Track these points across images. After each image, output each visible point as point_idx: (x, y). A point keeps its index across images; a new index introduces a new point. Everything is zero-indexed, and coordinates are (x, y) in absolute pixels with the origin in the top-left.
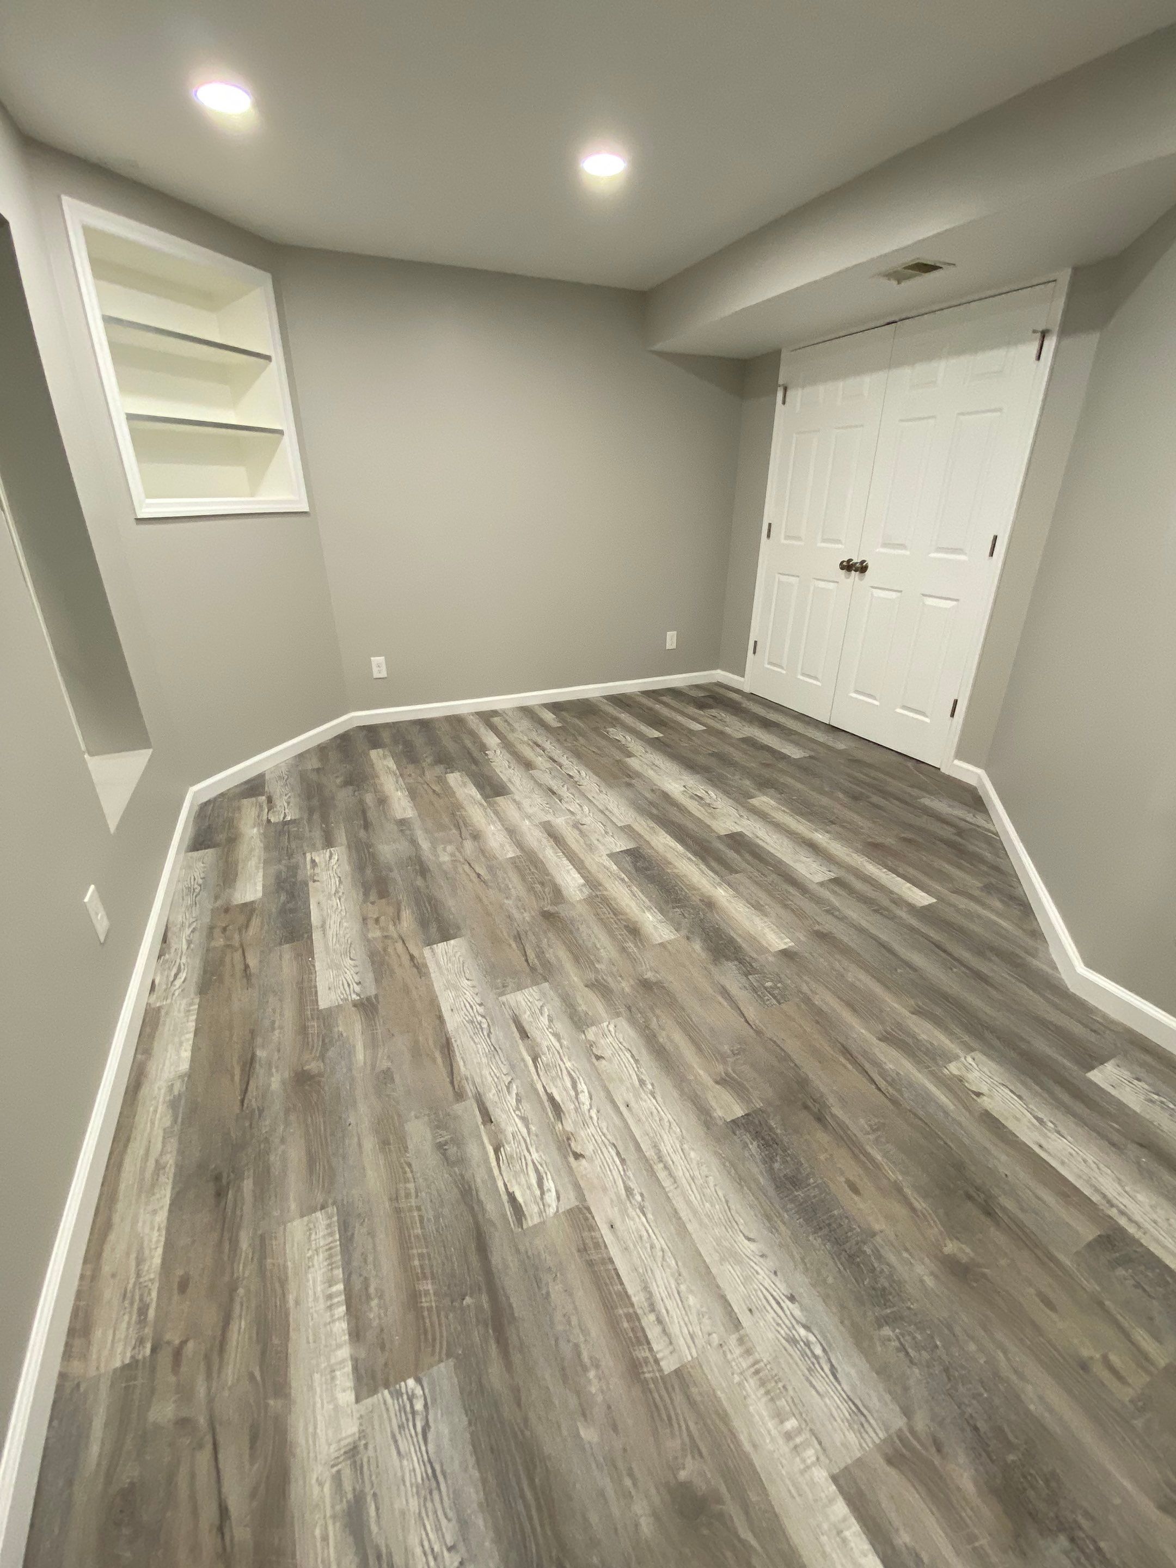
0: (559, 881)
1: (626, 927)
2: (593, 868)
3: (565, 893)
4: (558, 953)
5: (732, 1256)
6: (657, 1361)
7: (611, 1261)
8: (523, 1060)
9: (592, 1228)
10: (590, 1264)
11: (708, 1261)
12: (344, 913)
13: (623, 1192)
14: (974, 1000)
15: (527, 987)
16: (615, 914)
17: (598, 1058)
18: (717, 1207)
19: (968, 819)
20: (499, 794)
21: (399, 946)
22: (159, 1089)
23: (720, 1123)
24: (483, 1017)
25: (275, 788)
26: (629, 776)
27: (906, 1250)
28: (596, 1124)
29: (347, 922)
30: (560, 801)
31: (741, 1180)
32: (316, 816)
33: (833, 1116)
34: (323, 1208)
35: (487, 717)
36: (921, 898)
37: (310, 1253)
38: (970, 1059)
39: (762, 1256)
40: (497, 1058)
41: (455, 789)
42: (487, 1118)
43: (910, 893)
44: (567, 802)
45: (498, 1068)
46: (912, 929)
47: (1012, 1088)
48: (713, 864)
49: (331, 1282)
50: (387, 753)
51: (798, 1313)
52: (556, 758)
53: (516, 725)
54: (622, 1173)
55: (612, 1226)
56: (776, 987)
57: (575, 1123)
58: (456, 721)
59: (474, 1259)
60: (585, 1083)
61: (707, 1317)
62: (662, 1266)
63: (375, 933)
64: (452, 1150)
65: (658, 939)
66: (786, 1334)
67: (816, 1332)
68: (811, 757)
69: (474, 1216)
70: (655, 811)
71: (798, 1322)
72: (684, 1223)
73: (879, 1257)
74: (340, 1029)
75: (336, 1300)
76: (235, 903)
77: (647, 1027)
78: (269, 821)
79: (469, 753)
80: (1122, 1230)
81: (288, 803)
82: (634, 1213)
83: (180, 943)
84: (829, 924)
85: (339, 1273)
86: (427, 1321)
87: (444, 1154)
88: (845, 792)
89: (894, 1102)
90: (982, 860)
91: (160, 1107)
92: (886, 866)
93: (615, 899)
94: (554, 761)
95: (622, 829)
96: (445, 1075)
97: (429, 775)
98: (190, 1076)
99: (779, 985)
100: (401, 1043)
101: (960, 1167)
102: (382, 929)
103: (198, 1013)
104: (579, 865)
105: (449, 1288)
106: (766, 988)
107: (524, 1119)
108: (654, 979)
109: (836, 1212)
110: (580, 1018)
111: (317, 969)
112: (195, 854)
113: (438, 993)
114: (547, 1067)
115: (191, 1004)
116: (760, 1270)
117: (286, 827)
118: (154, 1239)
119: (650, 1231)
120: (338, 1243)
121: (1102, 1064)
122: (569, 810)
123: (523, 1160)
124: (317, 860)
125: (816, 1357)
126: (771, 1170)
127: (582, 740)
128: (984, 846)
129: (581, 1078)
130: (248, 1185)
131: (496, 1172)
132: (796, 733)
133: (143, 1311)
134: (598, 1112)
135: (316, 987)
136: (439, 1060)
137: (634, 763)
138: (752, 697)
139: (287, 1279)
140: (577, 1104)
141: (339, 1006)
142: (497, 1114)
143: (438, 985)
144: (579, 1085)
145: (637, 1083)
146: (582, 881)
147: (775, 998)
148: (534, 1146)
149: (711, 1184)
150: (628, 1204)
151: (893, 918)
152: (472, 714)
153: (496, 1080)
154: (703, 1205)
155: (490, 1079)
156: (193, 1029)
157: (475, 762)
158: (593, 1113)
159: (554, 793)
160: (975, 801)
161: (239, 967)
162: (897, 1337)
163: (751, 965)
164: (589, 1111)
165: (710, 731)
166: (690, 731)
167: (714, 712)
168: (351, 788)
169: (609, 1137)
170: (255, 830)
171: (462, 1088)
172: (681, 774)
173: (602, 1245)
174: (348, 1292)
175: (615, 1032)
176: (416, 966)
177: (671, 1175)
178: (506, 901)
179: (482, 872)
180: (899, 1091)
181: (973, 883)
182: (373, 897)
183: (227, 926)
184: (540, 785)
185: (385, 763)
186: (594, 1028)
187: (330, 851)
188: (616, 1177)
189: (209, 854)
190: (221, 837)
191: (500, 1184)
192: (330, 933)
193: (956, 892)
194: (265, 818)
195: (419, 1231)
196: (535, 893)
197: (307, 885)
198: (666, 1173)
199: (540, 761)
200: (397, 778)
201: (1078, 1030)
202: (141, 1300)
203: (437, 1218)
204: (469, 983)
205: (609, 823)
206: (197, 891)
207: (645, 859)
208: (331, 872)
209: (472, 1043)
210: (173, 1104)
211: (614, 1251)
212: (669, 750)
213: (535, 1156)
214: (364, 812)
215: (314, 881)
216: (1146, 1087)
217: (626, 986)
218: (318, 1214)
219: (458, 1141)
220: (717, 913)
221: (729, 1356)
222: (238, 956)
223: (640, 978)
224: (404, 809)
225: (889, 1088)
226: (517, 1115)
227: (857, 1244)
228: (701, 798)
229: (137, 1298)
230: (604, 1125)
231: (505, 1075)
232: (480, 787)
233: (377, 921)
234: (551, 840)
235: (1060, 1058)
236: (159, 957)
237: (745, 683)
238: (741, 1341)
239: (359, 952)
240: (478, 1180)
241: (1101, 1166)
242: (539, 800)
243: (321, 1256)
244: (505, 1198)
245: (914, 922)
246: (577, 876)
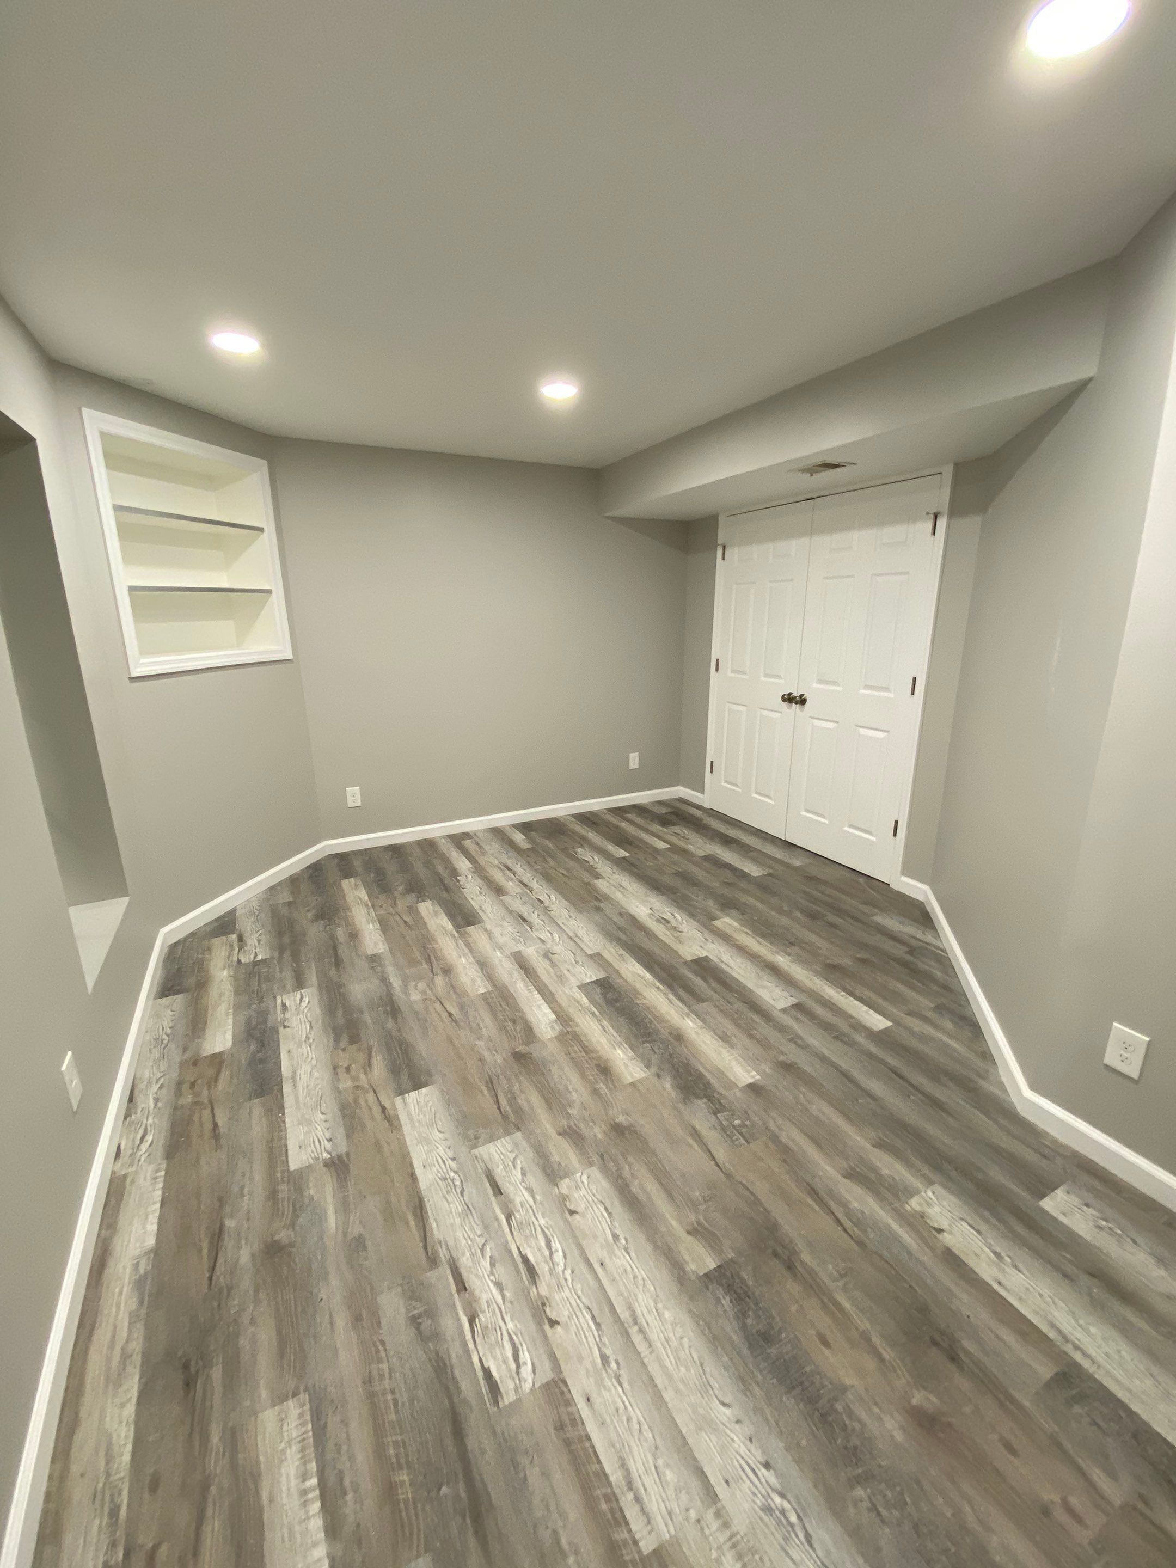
0: (531, 1018)
1: (598, 1066)
2: (564, 1002)
3: (536, 1030)
4: (531, 1099)
5: (706, 1424)
6: (635, 1542)
7: (588, 1438)
8: (497, 1219)
9: (569, 1402)
10: (567, 1443)
11: (684, 1431)
12: (314, 1062)
13: (599, 1360)
14: (932, 1130)
15: (500, 1138)
16: (586, 1052)
17: (572, 1213)
18: (692, 1371)
19: (918, 936)
20: (470, 924)
21: (371, 1097)
22: (124, 1268)
23: (693, 1278)
24: (455, 1172)
25: (246, 925)
26: (597, 899)
27: (876, 1404)
28: (571, 1286)
29: (318, 1071)
30: (531, 928)
31: (715, 1340)
32: (287, 955)
33: (802, 1263)
34: (295, 1395)
35: (458, 840)
36: (878, 1022)
37: (283, 1445)
38: (930, 1194)
39: (738, 1422)
40: (470, 1216)
41: (427, 920)
42: (462, 1286)
43: (867, 1017)
44: (537, 930)
45: (472, 1229)
46: (871, 1056)
47: (972, 1223)
48: (681, 992)
49: (304, 1477)
50: (359, 883)
51: (773, 1480)
52: (526, 881)
53: (487, 848)
54: (598, 1339)
55: (588, 1400)
56: (743, 1125)
57: (549, 1286)
58: (428, 845)
59: (449, 1442)
60: (560, 1242)
61: (684, 1492)
62: (639, 1440)
63: (346, 1084)
64: (426, 1324)
65: (629, 1078)
66: (762, 1502)
67: (791, 1499)
68: (769, 875)
69: (450, 1397)
70: (623, 937)
71: (773, 1490)
72: (659, 1391)
73: (851, 1414)
74: (312, 1192)
75: (310, 1496)
76: (205, 1054)
77: (620, 1176)
78: (239, 961)
79: (441, 880)
80: (1076, 1365)
81: (259, 941)
82: (610, 1384)
83: (147, 1102)
84: (792, 1054)
85: (313, 1466)
86: (404, 1514)
87: (418, 1327)
88: (802, 911)
89: (861, 1244)
90: (934, 980)
91: (125, 1289)
92: (844, 989)
93: (585, 1035)
94: (525, 885)
95: (591, 957)
96: (417, 1237)
97: (401, 905)
98: (156, 1252)
99: (747, 1123)
100: (373, 1205)
101: (924, 1310)
102: (355, 1079)
103: (165, 1181)
104: (549, 997)
105: (425, 1477)
106: (734, 1127)
107: (498, 1285)
108: (625, 1123)
109: (808, 1369)
110: (553, 1171)
111: (287, 1125)
112: (164, 1001)
113: (410, 1149)
114: (520, 1225)
115: (157, 1171)
116: (735, 1438)
117: (256, 967)
118: (123, 1435)
119: (627, 1403)
120: (311, 1433)
121: (1053, 1190)
122: (540, 939)
123: (498, 1331)
124: (288, 1004)
125: (792, 1525)
126: (744, 1327)
127: (552, 863)
128: (933, 963)
129: (555, 1236)
130: (217, 1373)
131: (471, 1345)
132: (755, 850)
133: (114, 1513)
134: (573, 1272)
135: (286, 1146)
136: (412, 1223)
137: (601, 885)
138: (712, 813)
139: (259, 1475)
140: (551, 1265)
141: (310, 1166)
142: (472, 1281)
143: (410, 1139)
144: (553, 1244)
145: (610, 1238)
146: (553, 1017)
147: (743, 1137)
148: (509, 1315)
149: (686, 1346)
150: (605, 1375)
151: (851, 1044)
152: (443, 837)
153: (470, 1242)
154: (678, 1368)
155: (463, 1242)
156: (160, 1198)
157: (447, 889)
158: (568, 1273)
159: (524, 920)
160: (924, 918)
161: (208, 1126)
162: (869, 1497)
163: (720, 1103)
164: (563, 1272)
165: (675, 849)
166: (656, 850)
167: (677, 829)
168: (322, 922)
169: (584, 1300)
170: (225, 973)
171: (436, 1254)
172: (647, 895)
173: (579, 1421)
174: (322, 1485)
175: (588, 1183)
176: (388, 1118)
177: (646, 1338)
178: (477, 1042)
179: (453, 1010)
180: (865, 1231)
181: (925, 1003)
182: (344, 1042)
183: (195, 1081)
184: (511, 912)
185: (357, 893)
186: (567, 1180)
187: (301, 994)
188: (591, 1345)
189: (178, 1000)
190: (191, 981)
191: (475, 1359)
192: (300, 1085)
193: (910, 1013)
194: (235, 959)
195: (393, 1417)
196: (507, 1032)
197: (277, 1032)
198: (641, 1336)
199: (510, 886)
200: (368, 909)
201: (1029, 1155)
202: (112, 1500)
203: (411, 1401)
204: (441, 1135)
205: (579, 951)
206: (165, 1042)
207: (615, 989)
208: (301, 1016)
209: (445, 1202)
210: (139, 1284)
211: (591, 1427)
212: (635, 870)
213: (511, 1326)
214: (335, 948)
215: (285, 1027)
216: (1094, 1212)
217: (598, 1132)
218: (291, 1403)
219: (431, 1313)
220: (686, 1047)
221: (707, 1532)
222: (206, 1113)
223: (612, 1122)
224: (376, 944)
225: (856, 1229)
226: (492, 1281)
227: (829, 1401)
228: (668, 922)
229: (107, 1499)
230: (578, 1287)
231: (479, 1236)
232: (452, 917)
233: (348, 1069)
234: (522, 972)
235: (1014, 1187)
236: (125, 1118)
237: (706, 799)
238: (718, 1514)
239: (330, 1105)
240: (453, 1356)
241: (1057, 1300)
242: (510, 929)
243: (294, 1448)
244: (480, 1374)
245: (873, 1049)
246: (546, 1009)
